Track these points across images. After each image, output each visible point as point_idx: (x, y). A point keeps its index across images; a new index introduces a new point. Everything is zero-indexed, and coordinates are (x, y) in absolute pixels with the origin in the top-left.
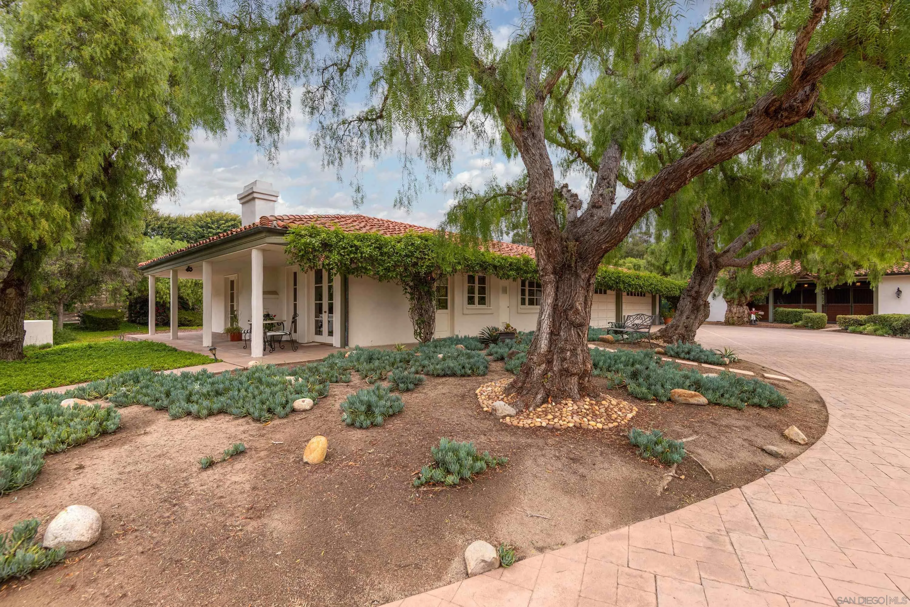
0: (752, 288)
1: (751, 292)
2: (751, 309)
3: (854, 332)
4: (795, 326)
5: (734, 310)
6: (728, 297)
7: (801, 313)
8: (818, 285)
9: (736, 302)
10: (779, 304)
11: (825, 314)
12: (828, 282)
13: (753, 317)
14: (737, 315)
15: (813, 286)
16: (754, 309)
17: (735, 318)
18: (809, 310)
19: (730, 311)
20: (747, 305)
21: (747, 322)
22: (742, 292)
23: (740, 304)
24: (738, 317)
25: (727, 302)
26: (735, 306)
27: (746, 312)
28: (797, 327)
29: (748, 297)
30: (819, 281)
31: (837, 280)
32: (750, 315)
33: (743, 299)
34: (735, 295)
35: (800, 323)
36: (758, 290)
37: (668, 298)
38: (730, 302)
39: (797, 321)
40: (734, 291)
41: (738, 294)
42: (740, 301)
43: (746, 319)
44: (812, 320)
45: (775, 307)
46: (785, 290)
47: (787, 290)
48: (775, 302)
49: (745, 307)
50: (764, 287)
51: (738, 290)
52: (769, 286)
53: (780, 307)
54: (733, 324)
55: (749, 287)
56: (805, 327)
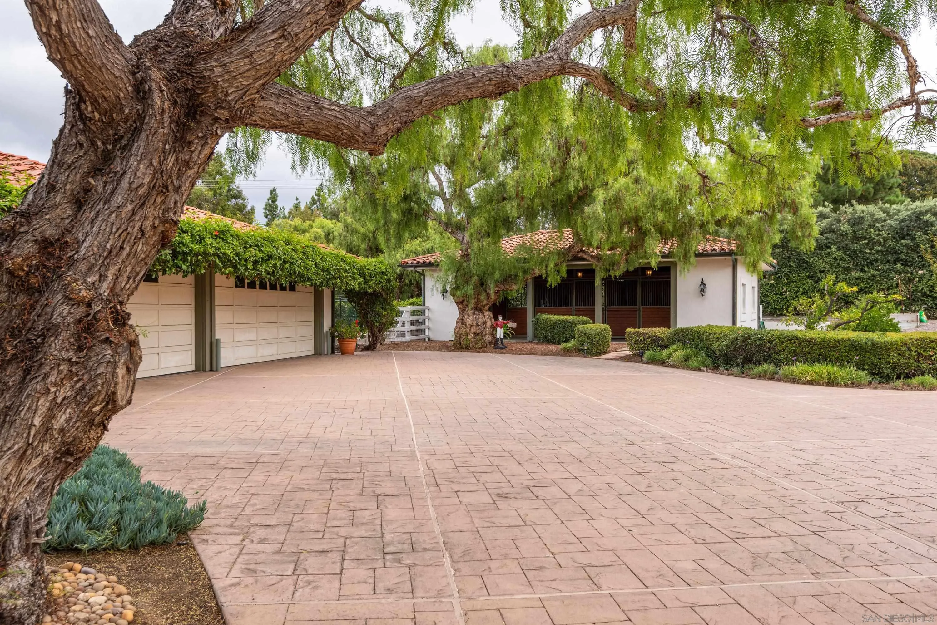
0: (497, 275)
1: (497, 282)
2: (496, 319)
3: (653, 361)
4: (564, 349)
5: (469, 320)
6: (458, 293)
7: (573, 324)
8: (597, 271)
9: (472, 305)
10: (543, 307)
11: (607, 326)
12: (614, 264)
13: (500, 333)
14: (473, 330)
15: (590, 273)
16: (501, 318)
17: (471, 336)
18: (584, 318)
19: (462, 321)
20: (490, 310)
21: (490, 343)
22: (482, 283)
23: (478, 309)
24: (476, 334)
25: (457, 303)
26: (470, 312)
27: (489, 324)
28: (567, 352)
29: (492, 293)
30: (600, 264)
31: (627, 261)
32: (494, 328)
33: (483, 297)
34: (470, 290)
35: (571, 344)
36: (507, 279)
37: (351, 294)
38: (461, 303)
39: (566, 341)
40: (467, 282)
41: (475, 287)
42: (478, 302)
43: (488, 338)
44: (587, 336)
45: (535, 313)
46: (550, 280)
47: (553, 281)
48: (537, 303)
49: (487, 313)
50: (516, 275)
51: (475, 280)
52: (525, 272)
53: (543, 312)
54: (467, 348)
55: (492, 274)
56: (579, 351)
